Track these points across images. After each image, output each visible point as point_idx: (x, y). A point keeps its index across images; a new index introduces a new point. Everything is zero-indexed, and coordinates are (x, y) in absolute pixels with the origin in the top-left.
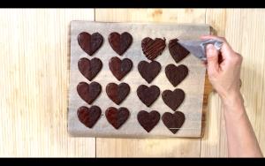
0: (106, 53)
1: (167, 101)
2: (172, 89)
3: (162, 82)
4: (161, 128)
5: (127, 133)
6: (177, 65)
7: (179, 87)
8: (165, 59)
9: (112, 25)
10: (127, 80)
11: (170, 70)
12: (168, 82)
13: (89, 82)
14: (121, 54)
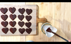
0: (9, 13)
1: (26, 26)
2: (28, 22)
3: (25, 20)
4: (25, 33)
5: (16, 34)
6: (28, 16)
7: (30, 22)
8: (25, 14)
9: (10, 6)
10: (15, 20)
11: (27, 17)
12: (27, 20)
13: (4, 21)
14: (13, 13)
